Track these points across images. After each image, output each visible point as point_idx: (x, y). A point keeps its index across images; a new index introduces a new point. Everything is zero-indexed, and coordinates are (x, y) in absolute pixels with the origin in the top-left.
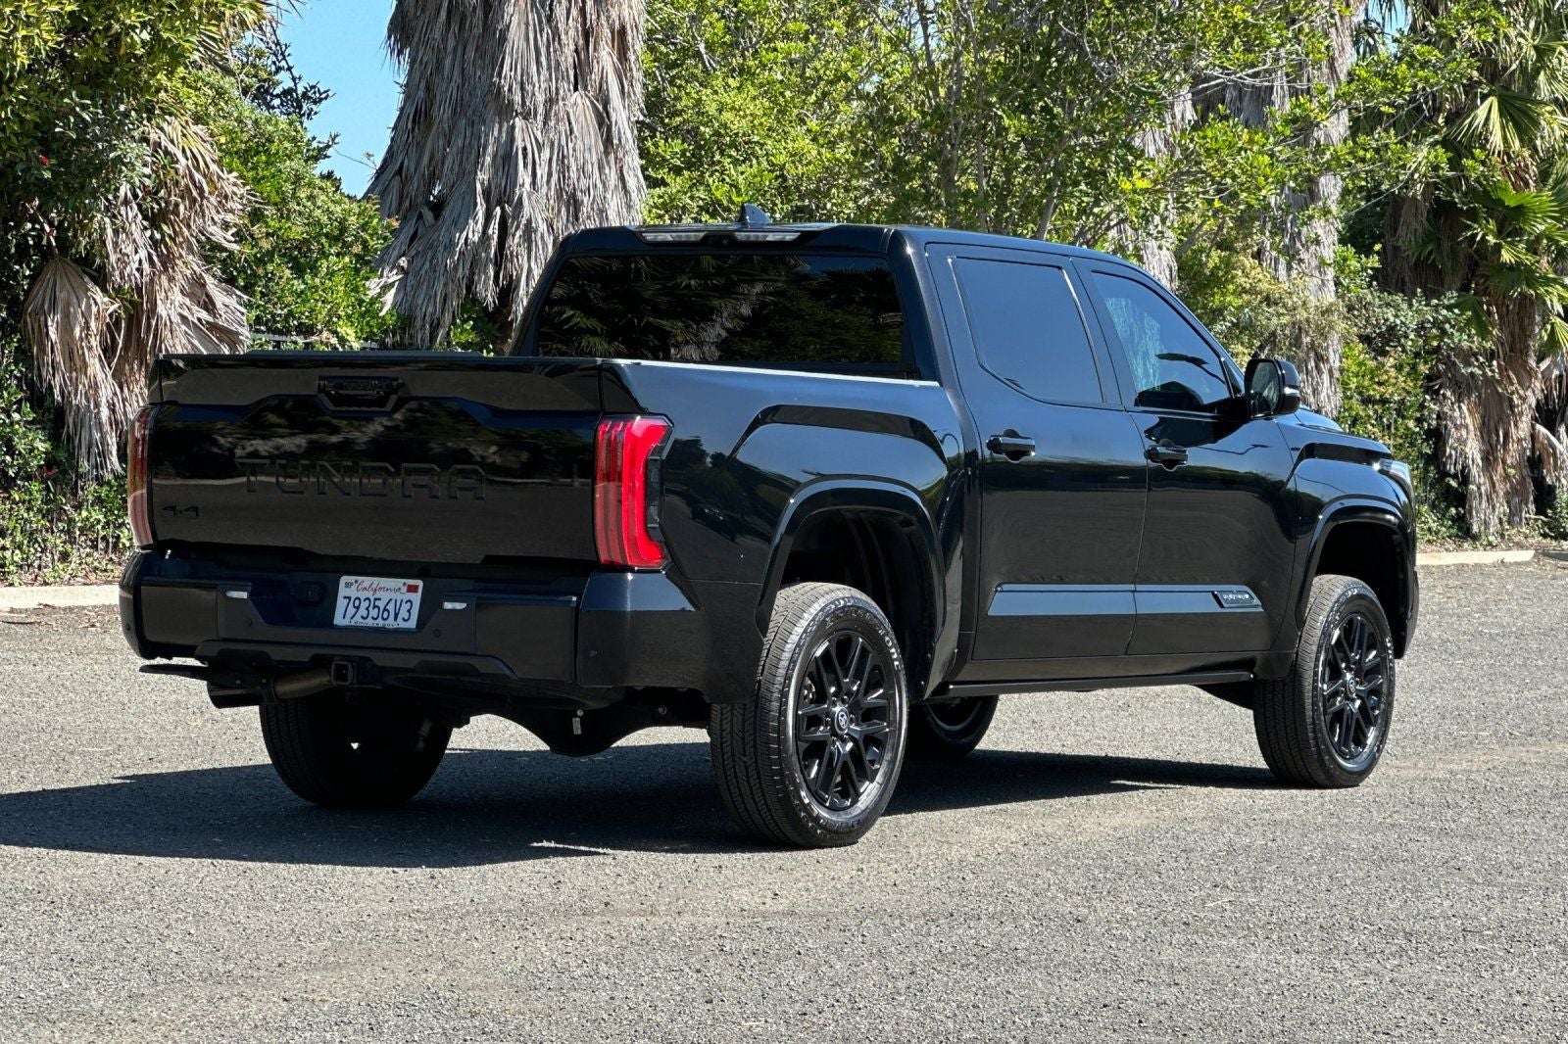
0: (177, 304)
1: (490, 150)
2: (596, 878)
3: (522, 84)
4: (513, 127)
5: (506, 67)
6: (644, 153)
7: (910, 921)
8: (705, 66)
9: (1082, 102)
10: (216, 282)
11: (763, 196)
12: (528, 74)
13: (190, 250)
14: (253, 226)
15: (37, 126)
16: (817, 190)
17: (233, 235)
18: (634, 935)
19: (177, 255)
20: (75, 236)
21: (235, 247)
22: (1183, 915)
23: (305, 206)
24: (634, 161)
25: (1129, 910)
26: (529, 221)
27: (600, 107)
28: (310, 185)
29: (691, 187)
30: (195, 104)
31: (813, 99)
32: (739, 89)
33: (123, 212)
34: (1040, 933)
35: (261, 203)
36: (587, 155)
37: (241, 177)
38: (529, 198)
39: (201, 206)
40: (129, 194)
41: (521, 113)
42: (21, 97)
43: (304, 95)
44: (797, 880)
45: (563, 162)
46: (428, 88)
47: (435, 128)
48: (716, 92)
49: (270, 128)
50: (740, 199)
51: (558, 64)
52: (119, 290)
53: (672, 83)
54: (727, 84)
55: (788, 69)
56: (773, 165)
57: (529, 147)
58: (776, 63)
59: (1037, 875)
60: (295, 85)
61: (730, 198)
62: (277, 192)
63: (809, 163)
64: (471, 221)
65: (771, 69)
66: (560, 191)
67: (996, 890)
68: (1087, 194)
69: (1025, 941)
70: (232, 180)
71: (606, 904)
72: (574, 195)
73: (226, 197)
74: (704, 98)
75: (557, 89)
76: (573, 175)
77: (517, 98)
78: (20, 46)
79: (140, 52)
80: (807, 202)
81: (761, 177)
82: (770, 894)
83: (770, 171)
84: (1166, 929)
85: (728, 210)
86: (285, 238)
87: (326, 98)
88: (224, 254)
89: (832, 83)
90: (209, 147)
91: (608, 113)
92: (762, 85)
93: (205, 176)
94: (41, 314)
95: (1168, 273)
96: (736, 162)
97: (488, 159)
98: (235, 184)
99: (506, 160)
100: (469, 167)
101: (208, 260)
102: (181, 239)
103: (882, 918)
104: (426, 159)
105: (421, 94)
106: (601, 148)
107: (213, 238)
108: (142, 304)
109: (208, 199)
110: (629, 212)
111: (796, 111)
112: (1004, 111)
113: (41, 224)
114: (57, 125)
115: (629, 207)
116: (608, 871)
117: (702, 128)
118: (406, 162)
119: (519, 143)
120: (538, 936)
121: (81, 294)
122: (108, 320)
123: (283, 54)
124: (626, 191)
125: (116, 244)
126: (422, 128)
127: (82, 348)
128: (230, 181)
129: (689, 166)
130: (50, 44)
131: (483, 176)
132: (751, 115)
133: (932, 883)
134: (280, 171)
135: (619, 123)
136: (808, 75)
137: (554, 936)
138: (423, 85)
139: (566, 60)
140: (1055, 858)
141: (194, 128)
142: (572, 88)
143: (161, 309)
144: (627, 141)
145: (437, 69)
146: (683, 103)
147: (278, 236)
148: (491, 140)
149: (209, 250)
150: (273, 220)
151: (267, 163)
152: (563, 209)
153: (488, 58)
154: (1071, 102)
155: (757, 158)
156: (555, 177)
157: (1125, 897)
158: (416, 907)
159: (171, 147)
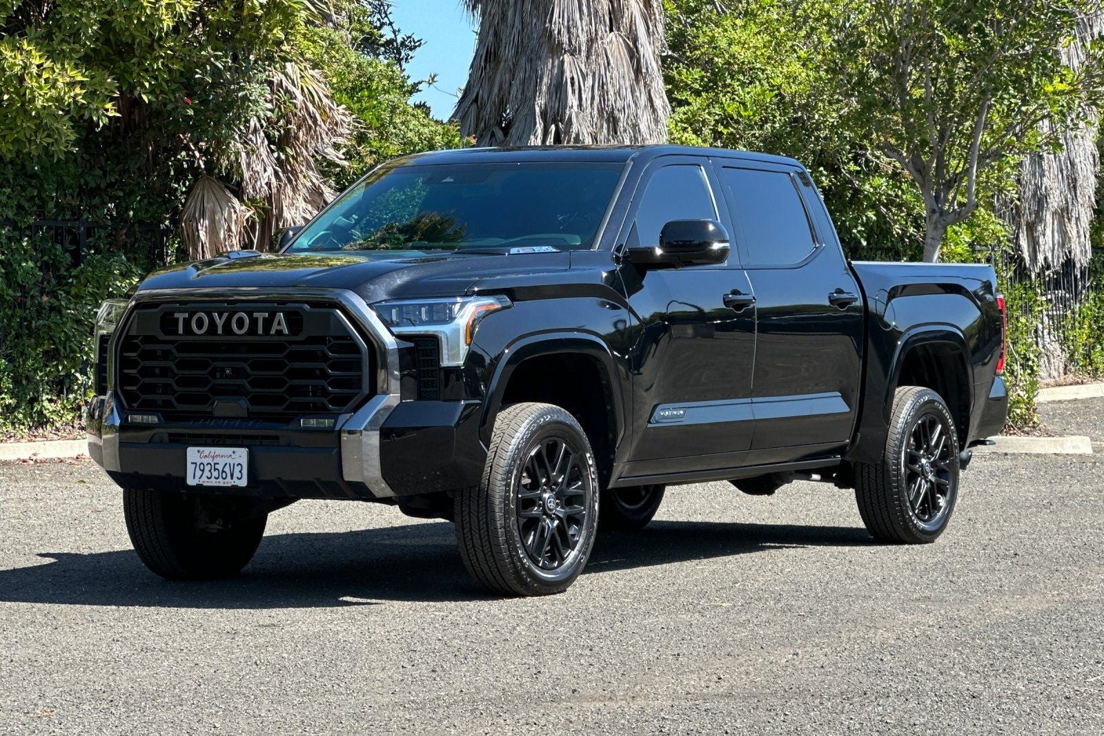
0: (301, 209)
1: (545, 80)
2: (571, 668)
3: (568, 28)
4: (563, 62)
5: (556, 15)
6: (668, 80)
7: (829, 700)
8: (718, 11)
9: (1008, 22)
10: (332, 191)
11: (766, 110)
12: (573, 20)
13: (309, 167)
14: (359, 146)
15: (182, 74)
16: (807, 105)
17: (344, 154)
18: (590, 719)
19: (299, 171)
20: (218, 159)
21: (346, 163)
22: (1066, 690)
23: (400, 130)
24: (659, 86)
25: (1020, 686)
26: (578, 135)
27: (632, 46)
28: (404, 112)
29: (708, 105)
30: (313, 53)
31: (803, 33)
32: (744, 26)
33: (254, 139)
34: (938, 709)
35: (365, 128)
36: (622, 82)
37: (349, 108)
38: (577, 117)
39: (315, 132)
40: (258, 125)
41: (569, 51)
42: (169, 52)
43: (403, 43)
44: (741, 665)
45: (603, 88)
46: (496, 34)
47: (502, 64)
48: (726, 30)
49: (371, 70)
50: (747, 114)
51: (596, 11)
52: (253, 201)
53: (692, 25)
54: (734, 23)
55: (783, 10)
56: (773, 86)
57: (575, 77)
58: (773, 6)
59: (946, 656)
60: (396, 36)
61: (739, 112)
62: (377, 119)
63: (800, 84)
64: (532, 137)
65: (769, 10)
66: (601, 111)
67: (907, 670)
68: (1014, 97)
69: (924, 717)
70: (341, 111)
71: (574, 691)
72: (612, 112)
73: (336, 124)
74: (717, 35)
75: (596, 30)
76: (612, 97)
77: (565, 39)
78: (164, 11)
79: (260, 13)
80: (800, 114)
81: (764, 95)
82: (715, 678)
83: (770, 91)
84: (1049, 703)
85: (737, 122)
86: (384, 155)
87: (419, 46)
88: (338, 169)
89: (817, 20)
90: (323, 86)
91: (637, 48)
92: (762, 24)
93: (319, 108)
94: (194, 220)
95: (1091, 160)
96: (743, 85)
97: (544, 88)
98: (344, 114)
99: (558, 88)
100: (529, 95)
101: (324, 174)
102: (302, 159)
103: (804, 698)
104: (496, 90)
105: (491, 38)
106: (633, 75)
107: (328, 157)
108: (272, 210)
109: (320, 126)
110: (656, 125)
111: (790, 44)
112: (944, 32)
113: (193, 151)
114: (197, 73)
115: (657, 121)
116: (582, 661)
117: (716, 59)
118: (481, 92)
119: (568, 75)
120: (508, 722)
121: (224, 204)
122: (245, 224)
123: (385, 13)
124: (654, 110)
125: (248, 164)
126: (492, 66)
127: (226, 246)
128: (339, 113)
129: (707, 89)
130: (189, 9)
131: (540, 102)
132: (754, 47)
133: (854, 665)
134: (380, 103)
135: (646, 55)
136: (798, 14)
137: (521, 722)
138: (492, 32)
139: (602, 8)
140: (963, 639)
141: (311, 72)
142: (608, 29)
143: (286, 214)
144: (653, 70)
145: (502, 19)
146: (701, 40)
147: (379, 155)
148: (547, 73)
149: (326, 166)
150: (375, 141)
151: (369, 97)
152: (605, 126)
153: (541, 9)
154: (999, 22)
155: (760, 81)
156: (597, 98)
157: (1017, 674)
158: (412, 698)
159: (291, 88)
